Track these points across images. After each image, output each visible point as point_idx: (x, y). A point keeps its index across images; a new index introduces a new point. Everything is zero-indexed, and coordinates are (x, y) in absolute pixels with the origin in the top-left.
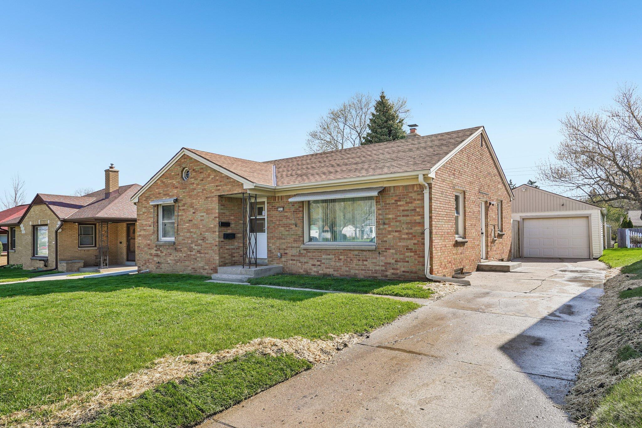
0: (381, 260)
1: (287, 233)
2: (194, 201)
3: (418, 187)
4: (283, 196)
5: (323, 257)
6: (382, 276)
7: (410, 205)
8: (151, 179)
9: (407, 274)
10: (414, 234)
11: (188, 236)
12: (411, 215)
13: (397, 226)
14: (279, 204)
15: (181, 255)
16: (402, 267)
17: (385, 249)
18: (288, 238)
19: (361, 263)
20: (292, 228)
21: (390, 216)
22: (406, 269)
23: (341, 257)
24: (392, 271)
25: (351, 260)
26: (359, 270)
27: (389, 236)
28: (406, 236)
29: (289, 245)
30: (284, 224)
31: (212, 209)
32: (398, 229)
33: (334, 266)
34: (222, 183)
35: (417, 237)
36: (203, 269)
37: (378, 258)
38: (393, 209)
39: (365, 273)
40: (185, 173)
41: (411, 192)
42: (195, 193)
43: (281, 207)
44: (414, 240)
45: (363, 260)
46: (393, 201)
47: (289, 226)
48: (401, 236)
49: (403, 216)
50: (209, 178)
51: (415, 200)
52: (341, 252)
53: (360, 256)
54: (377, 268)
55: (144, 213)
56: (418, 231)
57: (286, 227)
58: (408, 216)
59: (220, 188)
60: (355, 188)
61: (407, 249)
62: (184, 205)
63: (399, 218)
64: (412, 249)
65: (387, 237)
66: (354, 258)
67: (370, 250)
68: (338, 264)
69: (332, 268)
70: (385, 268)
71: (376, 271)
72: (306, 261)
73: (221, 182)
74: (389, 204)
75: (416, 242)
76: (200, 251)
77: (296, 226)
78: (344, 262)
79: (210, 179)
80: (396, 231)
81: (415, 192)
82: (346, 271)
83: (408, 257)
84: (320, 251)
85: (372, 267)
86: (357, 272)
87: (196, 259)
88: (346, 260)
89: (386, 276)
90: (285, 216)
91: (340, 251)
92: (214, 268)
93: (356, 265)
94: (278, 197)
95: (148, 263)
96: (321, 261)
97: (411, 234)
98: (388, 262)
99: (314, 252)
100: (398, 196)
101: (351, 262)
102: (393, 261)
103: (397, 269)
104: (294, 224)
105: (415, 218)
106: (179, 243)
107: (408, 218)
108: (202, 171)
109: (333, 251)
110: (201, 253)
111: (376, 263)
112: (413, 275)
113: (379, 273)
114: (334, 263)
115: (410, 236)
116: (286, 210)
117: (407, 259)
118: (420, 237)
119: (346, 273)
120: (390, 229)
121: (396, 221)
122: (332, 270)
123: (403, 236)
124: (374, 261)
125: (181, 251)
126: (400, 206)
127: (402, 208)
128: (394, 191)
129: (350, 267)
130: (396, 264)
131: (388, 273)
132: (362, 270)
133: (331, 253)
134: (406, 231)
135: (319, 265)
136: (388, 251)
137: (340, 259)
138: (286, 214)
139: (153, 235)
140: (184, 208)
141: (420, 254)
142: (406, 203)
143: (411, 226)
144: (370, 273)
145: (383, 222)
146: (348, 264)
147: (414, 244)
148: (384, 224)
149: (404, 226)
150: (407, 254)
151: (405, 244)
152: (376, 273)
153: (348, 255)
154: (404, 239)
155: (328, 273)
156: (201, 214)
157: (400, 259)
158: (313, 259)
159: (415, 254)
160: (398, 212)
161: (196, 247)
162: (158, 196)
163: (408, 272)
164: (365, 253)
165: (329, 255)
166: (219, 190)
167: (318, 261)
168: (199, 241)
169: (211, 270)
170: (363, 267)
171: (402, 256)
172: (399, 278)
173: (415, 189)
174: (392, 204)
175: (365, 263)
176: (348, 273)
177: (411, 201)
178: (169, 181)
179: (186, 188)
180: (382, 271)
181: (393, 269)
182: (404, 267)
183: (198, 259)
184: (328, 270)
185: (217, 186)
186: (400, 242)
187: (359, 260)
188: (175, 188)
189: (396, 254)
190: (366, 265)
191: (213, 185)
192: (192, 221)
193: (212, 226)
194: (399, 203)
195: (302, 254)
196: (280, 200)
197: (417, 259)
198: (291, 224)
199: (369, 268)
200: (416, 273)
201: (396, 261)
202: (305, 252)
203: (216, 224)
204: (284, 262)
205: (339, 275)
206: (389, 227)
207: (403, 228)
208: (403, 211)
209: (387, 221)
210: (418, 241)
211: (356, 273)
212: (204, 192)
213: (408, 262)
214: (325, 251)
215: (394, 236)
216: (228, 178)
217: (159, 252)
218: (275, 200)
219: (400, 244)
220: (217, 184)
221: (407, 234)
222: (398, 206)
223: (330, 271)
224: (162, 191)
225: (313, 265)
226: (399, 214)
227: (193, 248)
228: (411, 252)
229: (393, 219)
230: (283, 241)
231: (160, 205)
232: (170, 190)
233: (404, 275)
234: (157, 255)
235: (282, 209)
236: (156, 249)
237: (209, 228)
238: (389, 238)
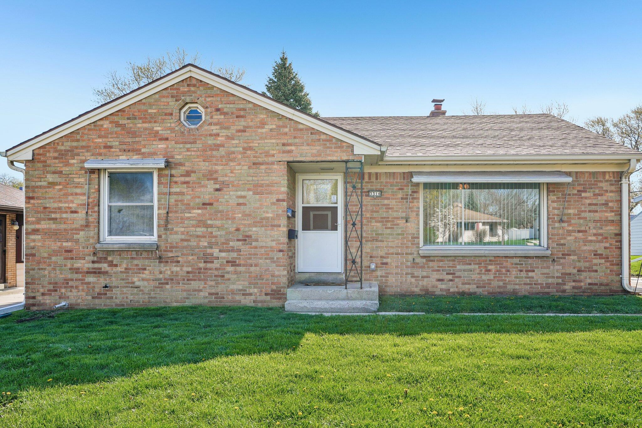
0: (556, 270)
1: (388, 231)
2: (219, 168)
3: (611, 175)
4: (380, 173)
5: (458, 267)
6: (557, 291)
7: (599, 198)
8: (80, 116)
9: (596, 287)
10: (605, 235)
11: (199, 233)
12: (601, 211)
13: (580, 225)
14: (371, 186)
15: (175, 269)
16: (588, 278)
17: (563, 255)
18: (389, 240)
19: (523, 274)
20: (398, 225)
21: (571, 211)
22: (593, 281)
23: (490, 267)
24: (573, 284)
25: (508, 271)
26: (521, 284)
27: (569, 238)
28: (594, 238)
29: (391, 251)
30: (382, 218)
31: (268, 185)
32: (583, 228)
33: (478, 281)
34: (297, 140)
35: (609, 239)
36: (243, 295)
37: (551, 267)
38: (575, 201)
39: (530, 288)
40: (185, 113)
41: (601, 181)
42: (223, 153)
43: (376, 191)
44: (605, 242)
45: (527, 271)
46: (576, 192)
47: (393, 221)
48: (587, 238)
49: (590, 211)
50: (263, 128)
51: (607, 191)
52: (490, 261)
53: (522, 264)
54: (550, 281)
55: (52, 184)
56: (610, 231)
57: (387, 221)
58: (596, 211)
59: (293, 148)
60: (516, 170)
61: (595, 255)
62: (188, 174)
63: (583, 215)
64: (602, 255)
65: (565, 238)
66: (514, 268)
67: (538, 257)
68: (484, 277)
69: (475, 284)
70: (562, 281)
71: (548, 285)
72: (425, 274)
73: (295, 138)
74: (569, 195)
75: (607, 245)
76: (235, 262)
77: (407, 221)
78: (495, 274)
79: (264, 130)
80: (579, 231)
81: (607, 181)
82: (499, 287)
83: (596, 265)
84: (453, 258)
85: (541, 280)
86: (517, 287)
87: (223, 276)
88: (500, 271)
89: (564, 291)
90: (384, 205)
91: (488, 259)
92: (272, 290)
93: (516, 277)
94: (370, 174)
95: (65, 287)
96: (454, 274)
97: (601, 235)
98: (568, 272)
99: (442, 261)
100: (582, 185)
101: (507, 274)
102: (575, 271)
103: (580, 281)
104: (402, 218)
105: (606, 214)
106: (171, 247)
107: (596, 214)
108: (242, 113)
109: (477, 259)
110: (239, 265)
111: (548, 274)
112: (603, 288)
113: (554, 288)
114: (478, 276)
115: (600, 237)
116: (385, 195)
117: (595, 268)
118: (614, 238)
119: (498, 290)
120: (570, 228)
121: (579, 218)
122: (475, 286)
123: (590, 238)
124: (546, 271)
125: (178, 262)
126: (586, 198)
127: (588, 201)
128: (576, 178)
129: (506, 280)
130: (578, 275)
131: (566, 287)
132: (525, 284)
133: (472, 261)
134: (595, 231)
135: (451, 280)
136: (567, 257)
137: (490, 270)
138: (386, 202)
139: (82, 230)
140: (187, 179)
141: (613, 261)
142: (594, 195)
143: (600, 225)
144: (538, 288)
145: (559, 219)
146: (502, 277)
147: (605, 248)
148: (561, 221)
149: (592, 225)
150: (595, 261)
151: (592, 248)
152: (549, 288)
153: (502, 264)
154: (591, 241)
155: (467, 291)
156: (239, 193)
157: (585, 267)
158: (439, 271)
159: (605, 261)
160: (583, 206)
161: (223, 254)
162: (103, 151)
163: (596, 284)
164: (530, 261)
165: (470, 264)
166: (290, 152)
167: (447, 274)
168: (231, 244)
169: (266, 294)
170: (528, 281)
171: (587, 264)
172: (584, 292)
173: (607, 177)
174: (573, 194)
175: (530, 274)
176: (502, 290)
177: (601, 192)
178: (139, 125)
179: (194, 142)
180: (557, 284)
181: (574, 281)
182: (590, 278)
183: (227, 276)
184: (467, 286)
185: (284, 145)
186: (585, 245)
187: (521, 271)
188: (161, 139)
189: (579, 261)
190: (533, 278)
191: (274, 141)
192: (211, 204)
193: (270, 215)
194: (583, 195)
195: (418, 263)
196: (373, 179)
197: (609, 268)
198: (398, 218)
199: (537, 281)
200: (607, 285)
201: (579, 271)
202: (424, 260)
203: (280, 212)
204: (381, 276)
205: (486, 293)
206: (568, 226)
207: (589, 228)
208: (590, 204)
209: (565, 218)
210: (611, 244)
211: (516, 289)
212: (249, 152)
213: (596, 271)
214: (461, 258)
215: (576, 238)
216: (313, 132)
217: (105, 265)
218: (363, 179)
219: (585, 248)
220: (285, 141)
221: (595, 235)
222: (582, 198)
223: (472, 288)
224: (117, 143)
225: (439, 280)
226: (583, 209)
227: (215, 255)
228: (600, 258)
229: (575, 215)
230: (380, 244)
231: (105, 169)
232: (143, 143)
233: (590, 289)
234: (97, 272)
235: (377, 194)
236: (92, 258)
237: (262, 219)
238: (568, 240)
